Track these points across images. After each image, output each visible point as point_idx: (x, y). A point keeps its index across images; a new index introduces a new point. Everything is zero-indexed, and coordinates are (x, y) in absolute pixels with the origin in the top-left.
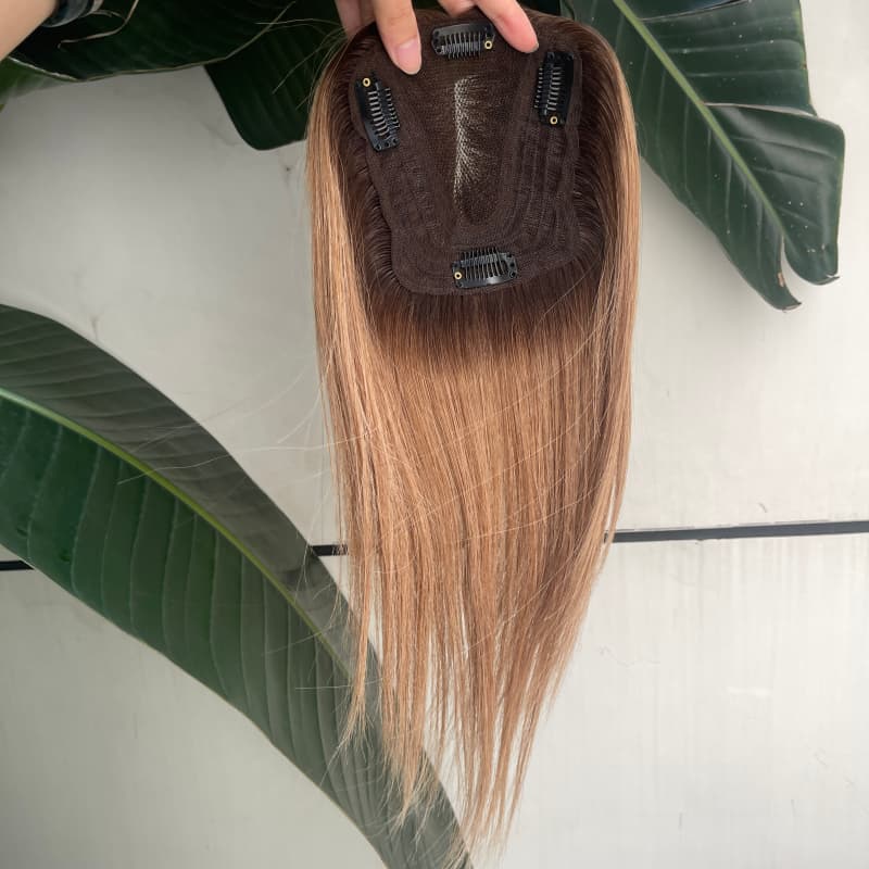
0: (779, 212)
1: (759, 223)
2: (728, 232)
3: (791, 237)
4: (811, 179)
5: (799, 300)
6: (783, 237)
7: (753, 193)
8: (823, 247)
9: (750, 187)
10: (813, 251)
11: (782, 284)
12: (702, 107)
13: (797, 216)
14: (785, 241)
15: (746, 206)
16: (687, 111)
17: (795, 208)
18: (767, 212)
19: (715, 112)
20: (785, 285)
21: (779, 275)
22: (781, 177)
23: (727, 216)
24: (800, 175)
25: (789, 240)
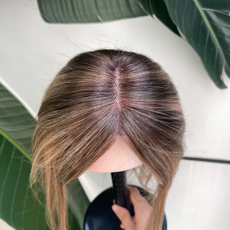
1: (216, 56)
2: (205, 58)
5: (227, 86)
6: (224, 62)
7: (215, 44)
11: (221, 79)
12: (201, 10)
14: (225, 64)
15: (212, 49)
16: (195, 10)
18: (220, 52)
19: (205, 12)
21: (221, 76)
23: (205, 53)
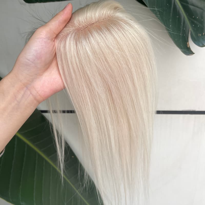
0: (189, 20)
1: (182, 24)
2: (171, 26)
3: (193, 29)
4: (201, 9)
5: (194, 52)
6: (190, 29)
7: (181, 12)
8: (204, 34)
9: (180, 10)
10: (200, 35)
11: (188, 46)
13: (195, 22)
14: (191, 31)
15: (178, 17)
17: (195, 19)
18: (185, 20)
20: (189, 47)
21: (188, 43)
22: (191, 7)
23: (171, 20)
24: (197, 7)
25: (192, 31)
